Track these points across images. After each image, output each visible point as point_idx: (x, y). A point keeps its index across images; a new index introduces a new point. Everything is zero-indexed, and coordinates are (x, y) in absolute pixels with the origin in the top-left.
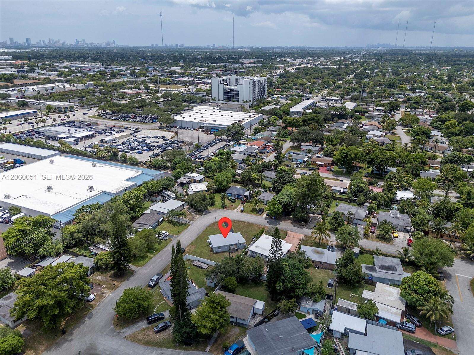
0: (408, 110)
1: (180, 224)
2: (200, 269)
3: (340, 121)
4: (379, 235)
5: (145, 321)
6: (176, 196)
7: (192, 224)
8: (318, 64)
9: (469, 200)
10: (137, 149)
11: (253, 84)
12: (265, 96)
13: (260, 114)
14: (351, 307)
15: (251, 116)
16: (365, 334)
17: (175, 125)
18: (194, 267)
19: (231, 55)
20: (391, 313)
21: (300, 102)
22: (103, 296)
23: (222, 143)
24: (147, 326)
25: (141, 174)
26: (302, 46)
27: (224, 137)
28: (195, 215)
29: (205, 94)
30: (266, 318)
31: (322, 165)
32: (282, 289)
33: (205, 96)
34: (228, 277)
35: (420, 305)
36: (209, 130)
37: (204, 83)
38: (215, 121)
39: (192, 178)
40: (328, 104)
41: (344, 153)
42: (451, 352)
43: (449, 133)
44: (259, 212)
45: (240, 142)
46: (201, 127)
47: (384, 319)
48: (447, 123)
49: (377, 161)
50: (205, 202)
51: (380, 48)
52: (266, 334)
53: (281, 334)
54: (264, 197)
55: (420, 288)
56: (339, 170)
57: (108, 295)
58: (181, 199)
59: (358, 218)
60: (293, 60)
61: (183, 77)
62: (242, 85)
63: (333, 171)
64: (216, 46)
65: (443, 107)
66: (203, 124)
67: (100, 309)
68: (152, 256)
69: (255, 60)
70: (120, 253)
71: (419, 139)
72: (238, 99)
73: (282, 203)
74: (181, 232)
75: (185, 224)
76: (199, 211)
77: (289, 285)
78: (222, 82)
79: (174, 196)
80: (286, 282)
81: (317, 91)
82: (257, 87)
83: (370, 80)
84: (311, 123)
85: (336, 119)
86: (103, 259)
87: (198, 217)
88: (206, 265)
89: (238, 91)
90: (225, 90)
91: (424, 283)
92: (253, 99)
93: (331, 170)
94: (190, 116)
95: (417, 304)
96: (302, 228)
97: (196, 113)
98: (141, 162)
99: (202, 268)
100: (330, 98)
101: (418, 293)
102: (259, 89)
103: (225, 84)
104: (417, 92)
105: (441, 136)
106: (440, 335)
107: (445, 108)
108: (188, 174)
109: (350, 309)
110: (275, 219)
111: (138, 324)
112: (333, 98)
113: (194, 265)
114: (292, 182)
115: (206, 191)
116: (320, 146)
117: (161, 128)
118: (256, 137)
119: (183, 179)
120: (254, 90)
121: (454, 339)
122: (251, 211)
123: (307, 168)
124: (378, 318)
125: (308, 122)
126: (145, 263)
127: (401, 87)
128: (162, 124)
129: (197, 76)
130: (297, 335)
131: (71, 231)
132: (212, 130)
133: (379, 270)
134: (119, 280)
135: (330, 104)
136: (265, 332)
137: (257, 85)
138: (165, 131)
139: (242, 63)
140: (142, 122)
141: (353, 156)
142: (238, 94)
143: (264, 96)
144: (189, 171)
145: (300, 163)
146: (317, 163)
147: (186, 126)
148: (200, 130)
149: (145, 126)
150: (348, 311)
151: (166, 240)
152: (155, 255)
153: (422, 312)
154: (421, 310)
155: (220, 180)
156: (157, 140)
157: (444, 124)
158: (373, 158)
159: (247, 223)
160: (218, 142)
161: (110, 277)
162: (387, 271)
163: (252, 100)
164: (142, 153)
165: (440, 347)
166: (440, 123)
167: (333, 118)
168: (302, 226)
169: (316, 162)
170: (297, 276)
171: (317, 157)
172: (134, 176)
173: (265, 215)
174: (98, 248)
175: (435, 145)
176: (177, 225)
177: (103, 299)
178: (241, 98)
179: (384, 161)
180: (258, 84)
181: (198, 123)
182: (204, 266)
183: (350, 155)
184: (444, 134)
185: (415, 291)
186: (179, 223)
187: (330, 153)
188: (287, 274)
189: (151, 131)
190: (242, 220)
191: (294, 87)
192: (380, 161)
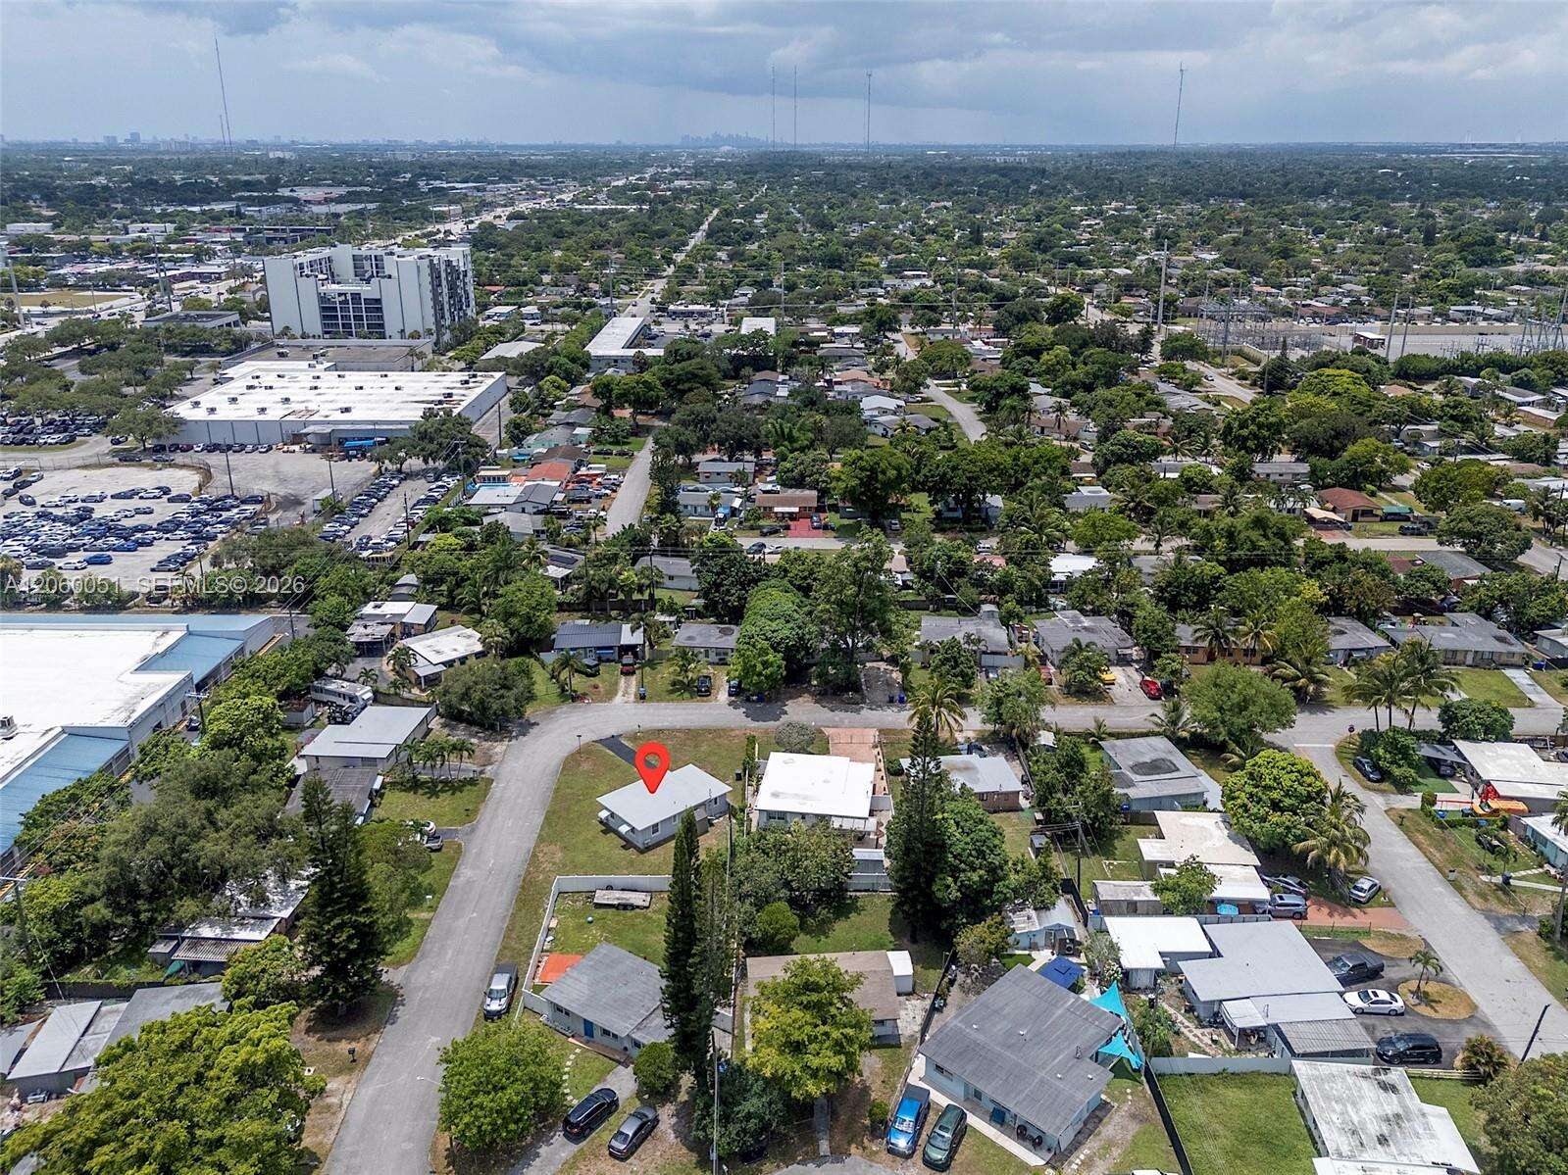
0: (918, 329)
1: (454, 787)
2: (629, 913)
3: (759, 376)
4: (1068, 685)
5: (559, 1138)
6: (376, 692)
7: (497, 774)
8: (572, 201)
9: (1234, 550)
10: (76, 549)
11: (431, 275)
12: (471, 312)
13: (498, 375)
14: (1138, 894)
15: (467, 382)
16: (1215, 953)
17: (183, 442)
18: (601, 911)
19: (231, 172)
20: (1235, 880)
21: (601, 328)
22: (329, 1107)
23: (409, 484)
24: (573, 1148)
25: (181, 639)
26: (474, 139)
27: (415, 463)
28: (487, 744)
29: (236, 317)
30: (937, 996)
31: (791, 514)
32: (955, 894)
33: (236, 324)
34: (767, 908)
35: (1299, 839)
36: (339, 444)
37: (192, 276)
38: (347, 410)
39: (397, 620)
40: (687, 327)
41: (862, 469)
42: (1403, 937)
43: (1064, 384)
44: (701, 690)
45: (482, 473)
46: (297, 438)
47: (1230, 901)
48: (1045, 357)
49: (960, 480)
50: (515, 691)
51: (726, 148)
52: (981, 1038)
53: (1021, 1025)
54: (690, 638)
55: (1287, 795)
56: (846, 522)
57: (348, 1096)
58: (399, 701)
59: (994, 649)
60: (478, 189)
61: (84, 260)
62: (390, 277)
63: (833, 529)
64: (146, 137)
65: (1010, 314)
66: (305, 424)
67: (354, 1154)
68: (425, 915)
69: (342, 190)
70: (355, 926)
71: (1013, 408)
72: (382, 326)
73: (779, 644)
74: (476, 811)
75: (472, 782)
76: (492, 727)
77: (975, 878)
78: (307, 271)
79: (370, 695)
80: (964, 871)
81: (627, 288)
82: (444, 283)
83: (760, 247)
84: (691, 390)
85: (747, 371)
86: (263, 971)
87: (499, 748)
88: (642, 895)
89: (378, 301)
90: (323, 299)
91: (1293, 776)
92: (437, 322)
93: (826, 527)
94: (234, 400)
95: (1290, 839)
96: (858, 711)
97: (250, 387)
98: (134, 595)
99: (633, 907)
100: (682, 308)
101: (1282, 810)
102: (452, 288)
103: (321, 276)
104: (908, 277)
105: (1047, 394)
106: (1358, 903)
107: (1017, 317)
108: (369, 609)
109: (1136, 902)
110: (760, 700)
111: (538, 1155)
112: (691, 307)
113: (599, 906)
114: (766, 575)
115: (479, 655)
116: (752, 458)
117: (127, 458)
118: (522, 451)
119: (361, 630)
120: (436, 295)
121: (1391, 905)
122: (672, 692)
123: (752, 528)
124: (1214, 904)
125: (680, 387)
126: (417, 947)
127: (864, 264)
128: (118, 442)
129: (143, 251)
130: (1059, 1012)
131: (53, 902)
132: (347, 444)
133: (1139, 778)
134: (352, 1031)
135: (693, 326)
136: (975, 1035)
137: (443, 275)
138: (152, 467)
139: (295, 201)
140: (23, 441)
141: (892, 473)
142: (380, 310)
143: (469, 313)
144: (368, 597)
145: (725, 519)
146: (776, 510)
147: (228, 441)
148: (296, 448)
149: (46, 458)
150: (1132, 909)
151: (439, 850)
152: (432, 908)
153: (1311, 855)
154: (1305, 853)
155: (524, 610)
156: (135, 503)
157: (1038, 359)
158: (945, 474)
159: (679, 730)
160: (395, 482)
161: (308, 1031)
162: (1157, 777)
163: (434, 327)
164: (108, 563)
165: (1379, 935)
166: (1029, 358)
167: (737, 370)
168: (854, 705)
169: (771, 508)
170: (988, 843)
171: (765, 492)
172: (160, 649)
173: (723, 696)
174: (198, 941)
175: (1058, 419)
176: (442, 791)
177: (341, 1115)
178: (392, 323)
179: (976, 479)
180: (447, 274)
181: (280, 423)
182: (637, 899)
183: (884, 472)
184: (1055, 388)
185: (1276, 806)
186: (446, 782)
187: (802, 476)
188: (962, 845)
189: (85, 472)
190: (659, 725)
191: (546, 278)
192: (969, 478)
